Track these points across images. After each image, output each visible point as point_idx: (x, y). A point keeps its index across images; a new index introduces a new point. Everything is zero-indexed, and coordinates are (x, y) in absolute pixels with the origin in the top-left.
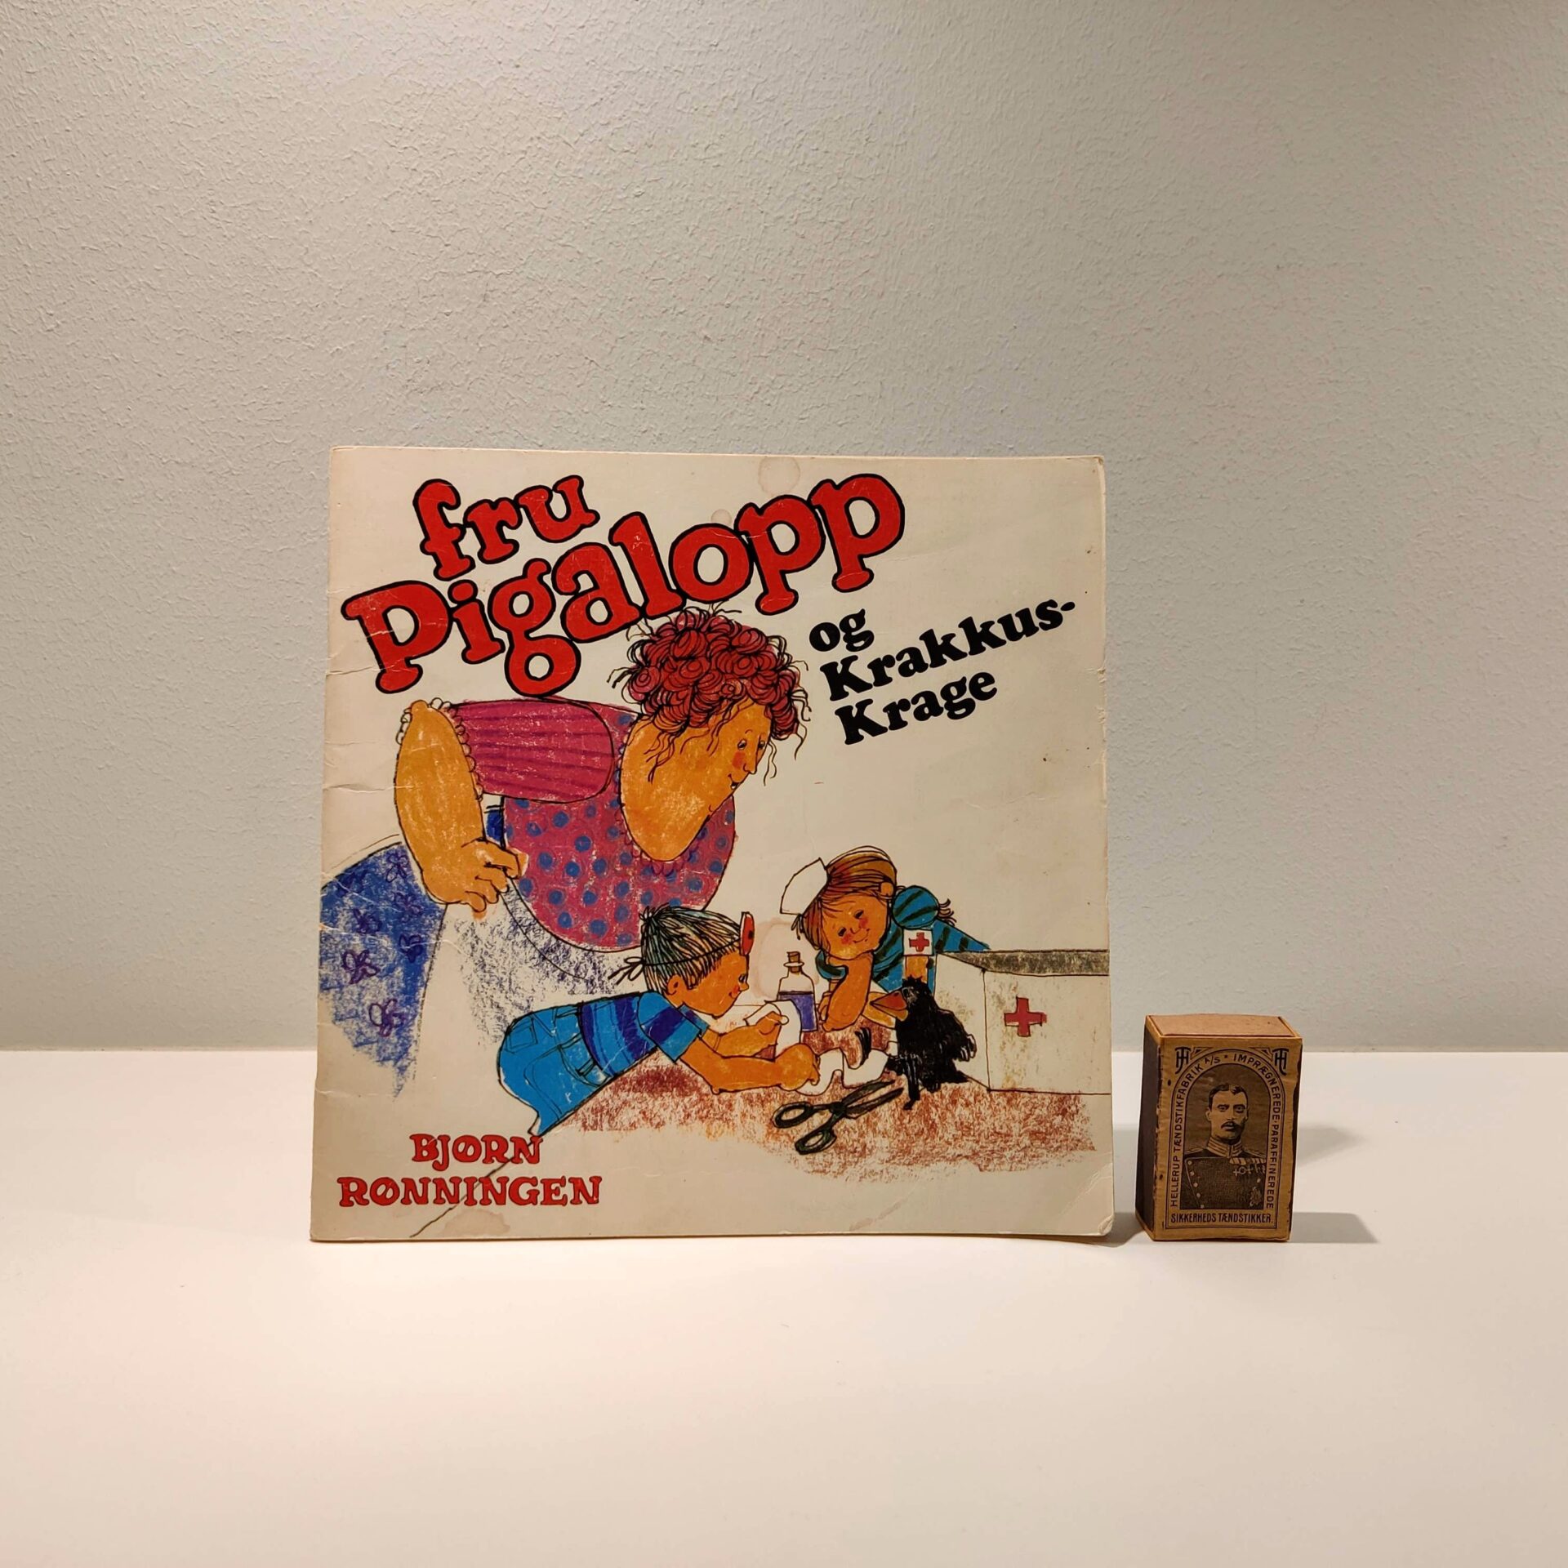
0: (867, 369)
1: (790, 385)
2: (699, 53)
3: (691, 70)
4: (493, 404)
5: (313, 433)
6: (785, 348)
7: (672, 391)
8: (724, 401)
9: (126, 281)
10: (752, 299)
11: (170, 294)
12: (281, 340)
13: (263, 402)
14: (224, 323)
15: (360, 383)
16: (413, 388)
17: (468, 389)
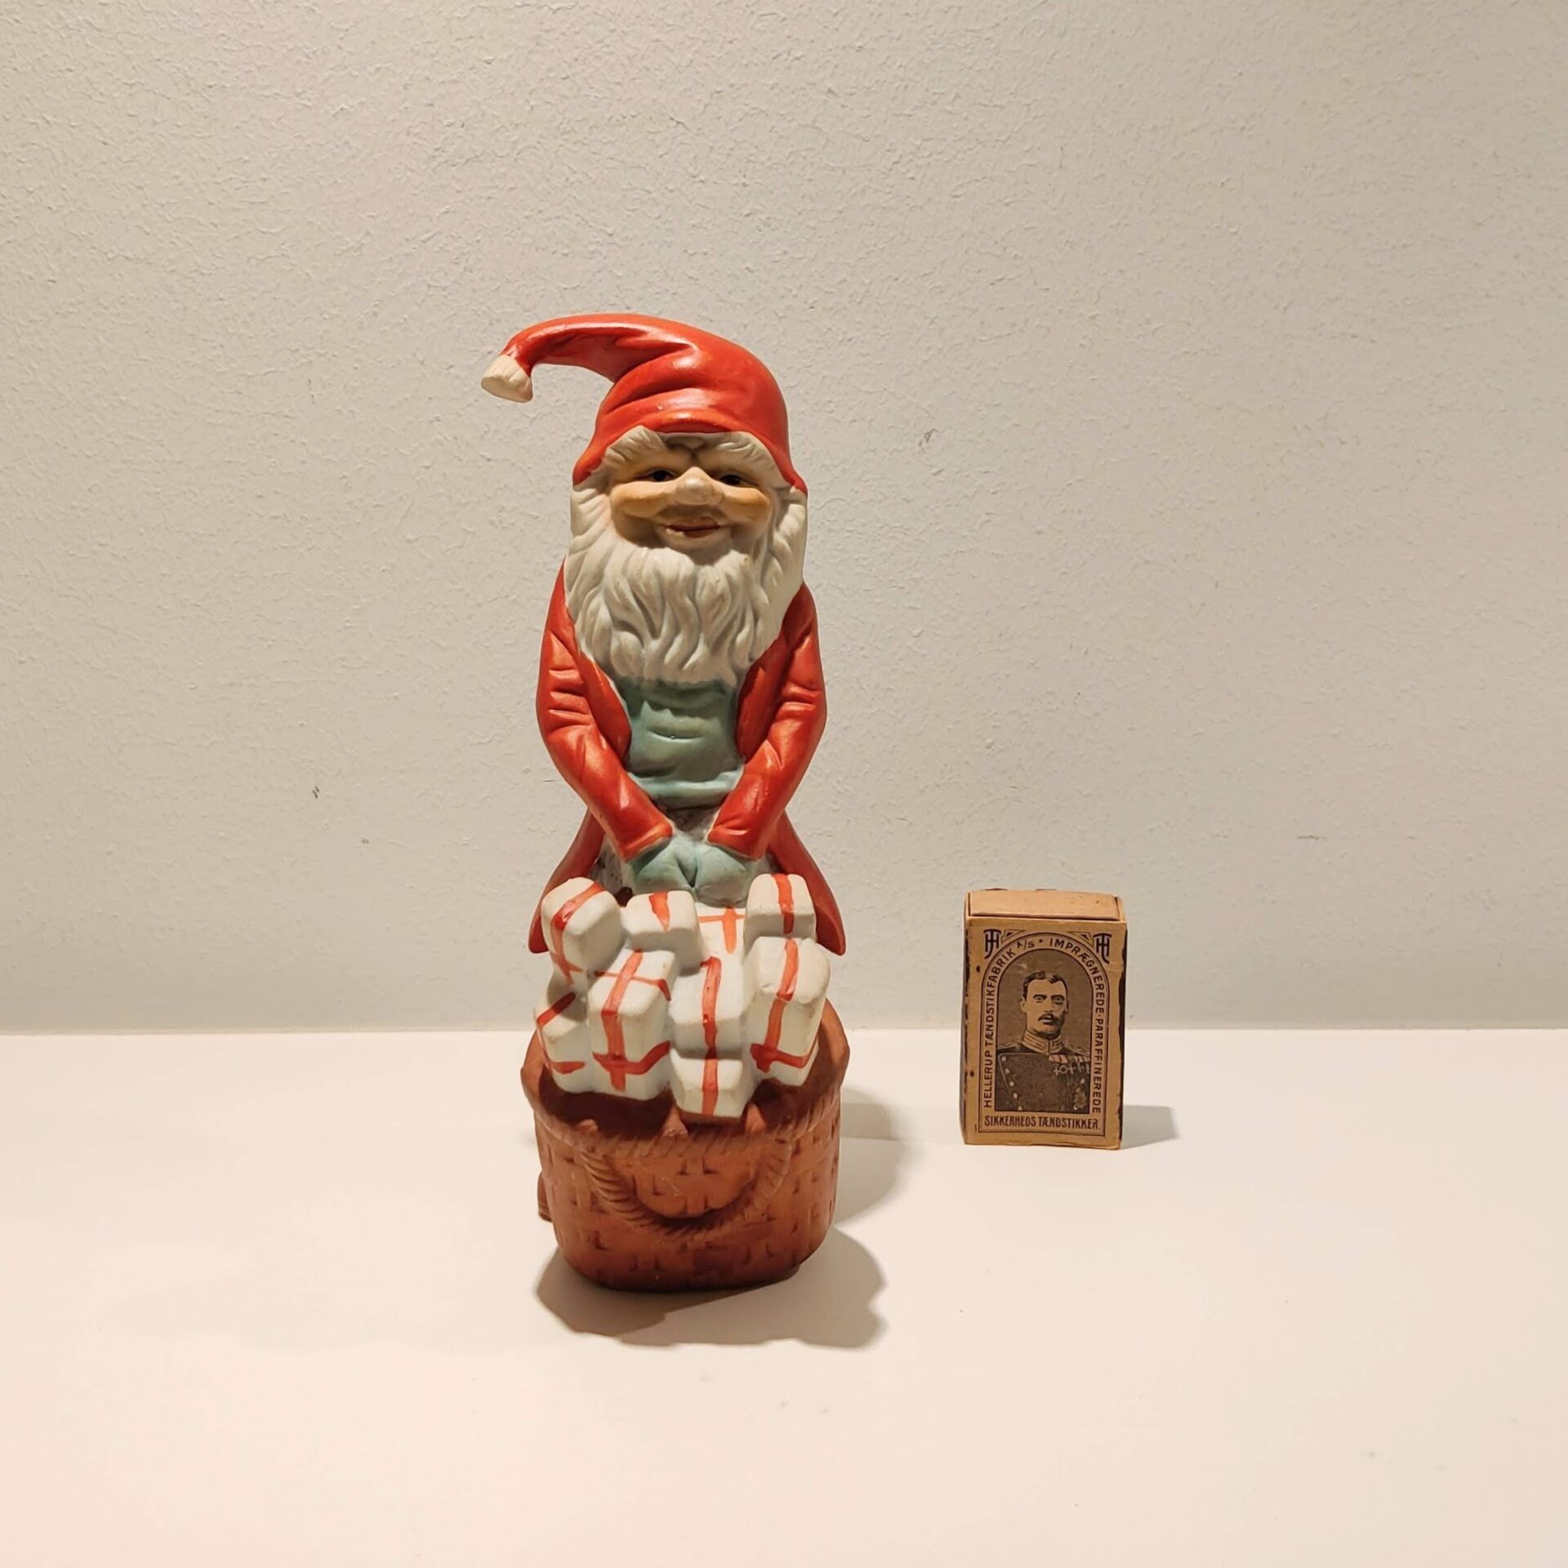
0: (1043, 130)
1: (940, 153)
4: (548, 180)
6: (934, 103)
7: (784, 162)
8: (853, 174)
9: (60, 18)
10: (892, 39)
12: (267, 97)
13: (243, 178)
14: (190, 74)
15: (372, 153)
16: (443, 159)
17: (516, 160)
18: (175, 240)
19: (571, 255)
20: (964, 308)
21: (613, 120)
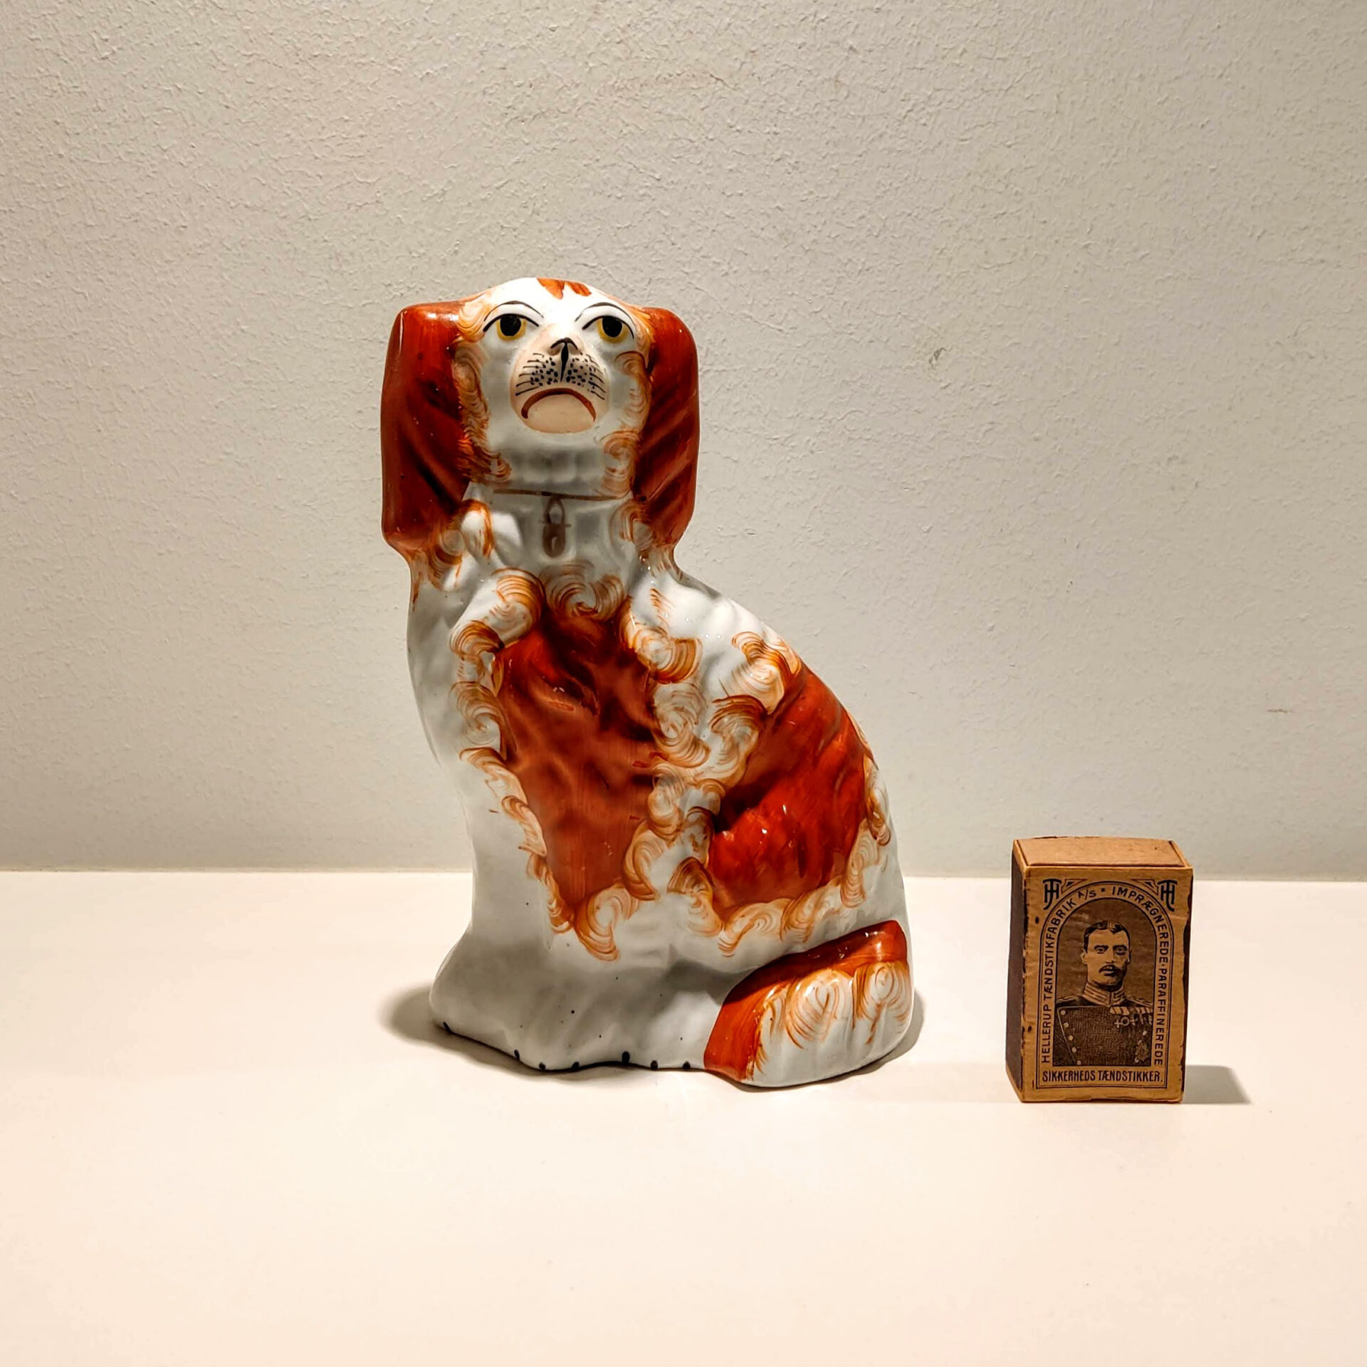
0: (1041, 79)
1: (949, 101)
4: (604, 133)
5: (400, 171)
7: (810, 112)
8: (871, 123)
12: (364, 64)
13: (344, 136)
14: (298, 45)
15: (453, 111)
16: (513, 117)
17: (576, 116)
18: (286, 190)
19: (623, 199)
20: (971, 239)
21: (660, 79)
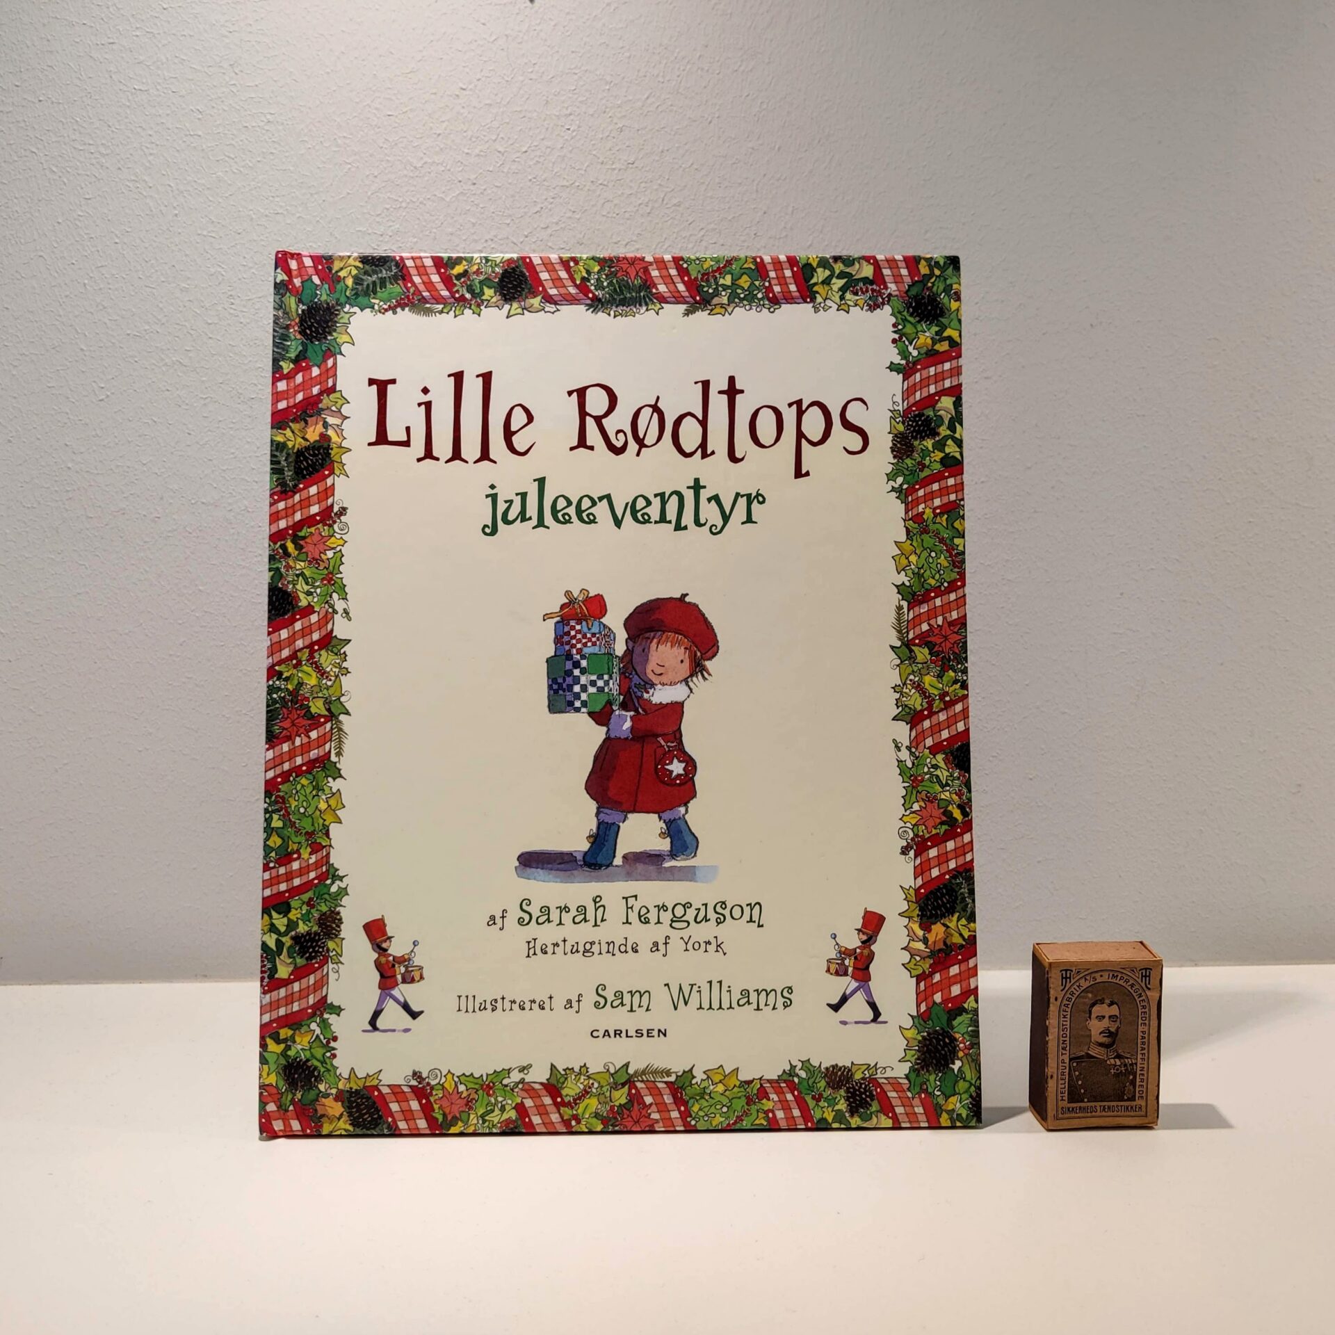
2: (620, 170)
3: (613, 183)
11: (198, 371)
